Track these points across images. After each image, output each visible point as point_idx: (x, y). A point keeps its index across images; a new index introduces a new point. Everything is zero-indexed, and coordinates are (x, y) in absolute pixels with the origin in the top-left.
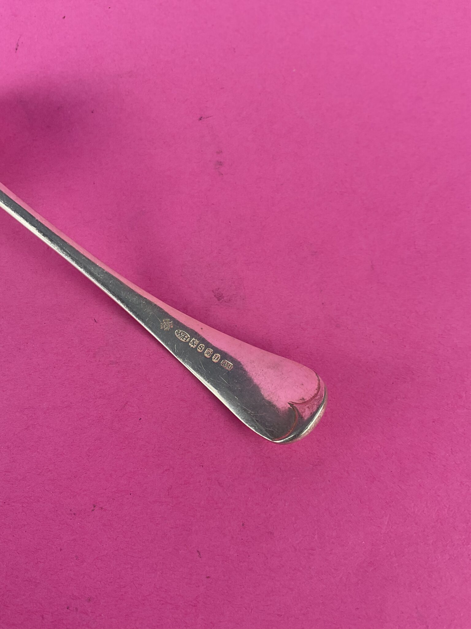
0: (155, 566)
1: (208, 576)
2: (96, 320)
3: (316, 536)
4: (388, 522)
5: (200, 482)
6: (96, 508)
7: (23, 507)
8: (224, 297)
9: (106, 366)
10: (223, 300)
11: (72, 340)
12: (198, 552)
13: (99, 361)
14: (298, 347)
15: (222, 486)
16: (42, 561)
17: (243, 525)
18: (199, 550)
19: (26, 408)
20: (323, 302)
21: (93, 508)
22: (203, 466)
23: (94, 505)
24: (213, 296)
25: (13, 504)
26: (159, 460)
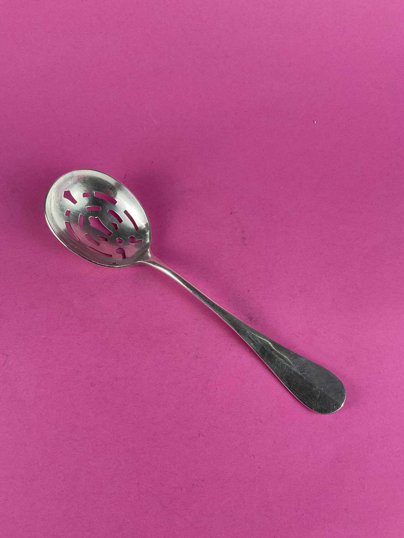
0: (233, 463)
1: (259, 467)
2: (186, 334)
3: (310, 446)
4: (344, 438)
5: (251, 421)
6: (200, 435)
7: (164, 436)
8: (253, 319)
9: (195, 359)
10: (252, 320)
11: (175, 345)
12: (253, 456)
13: (191, 357)
14: (295, 347)
15: (262, 423)
16: (178, 463)
17: (274, 442)
18: (254, 455)
19: (157, 384)
20: (307, 320)
21: (199, 436)
22: (251, 413)
23: (199, 434)
24: (247, 318)
25: (158, 435)
26: (229, 410)
